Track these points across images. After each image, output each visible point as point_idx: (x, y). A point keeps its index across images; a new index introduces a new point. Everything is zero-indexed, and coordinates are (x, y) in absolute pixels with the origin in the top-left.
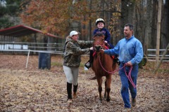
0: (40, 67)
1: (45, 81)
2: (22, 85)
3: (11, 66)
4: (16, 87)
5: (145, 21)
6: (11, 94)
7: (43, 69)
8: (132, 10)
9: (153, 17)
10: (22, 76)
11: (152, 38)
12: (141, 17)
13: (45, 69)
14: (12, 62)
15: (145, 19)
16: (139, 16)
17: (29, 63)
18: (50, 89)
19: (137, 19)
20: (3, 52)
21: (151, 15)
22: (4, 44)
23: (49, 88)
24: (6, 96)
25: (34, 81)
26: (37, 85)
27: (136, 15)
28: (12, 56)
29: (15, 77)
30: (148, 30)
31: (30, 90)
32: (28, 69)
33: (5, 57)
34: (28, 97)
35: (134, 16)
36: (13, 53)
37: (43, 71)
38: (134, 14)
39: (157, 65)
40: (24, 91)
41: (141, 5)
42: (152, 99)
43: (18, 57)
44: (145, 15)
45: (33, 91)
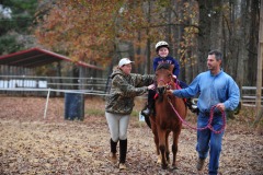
0: (67, 117)
1: (76, 139)
2: (37, 147)
3: (19, 116)
4: (28, 150)
5: (239, 41)
6: (19, 161)
7: (72, 119)
8: (217, 23)
9: (252, 34)
10: (37, 132)
11: (250, 69)
12: (231, 34)
13: (75, 120)
14: (21, 109)
15: (238, 37)
16: (227, 33)
17: (48, 110)
18: (84, 153)
19: (224, 38)
20: (6, 91)
21: (248, 32)
22: (9, 79)
23: (83, 151)
24: (11, 165)
25: (57, 139)
26: (62, 147)
27: (224, 32)
28: (22, 99)
29: (26, 134)
30: (244, 56)
31: (52, 155)
32: (47, 120)
33: (9, 101)
34: (48, 165)
35: (220, 33)
36: (23, 94)
37: (72, 124)
38: (220, 30)
39: (258, 113)
40: (40, 156)
41: (232, 15)
42: (250, 169)
43: (31, 100)
44: (238, 30)
45: (56, 156)
